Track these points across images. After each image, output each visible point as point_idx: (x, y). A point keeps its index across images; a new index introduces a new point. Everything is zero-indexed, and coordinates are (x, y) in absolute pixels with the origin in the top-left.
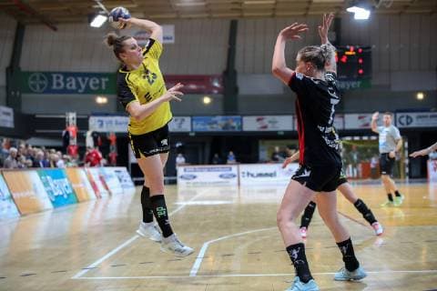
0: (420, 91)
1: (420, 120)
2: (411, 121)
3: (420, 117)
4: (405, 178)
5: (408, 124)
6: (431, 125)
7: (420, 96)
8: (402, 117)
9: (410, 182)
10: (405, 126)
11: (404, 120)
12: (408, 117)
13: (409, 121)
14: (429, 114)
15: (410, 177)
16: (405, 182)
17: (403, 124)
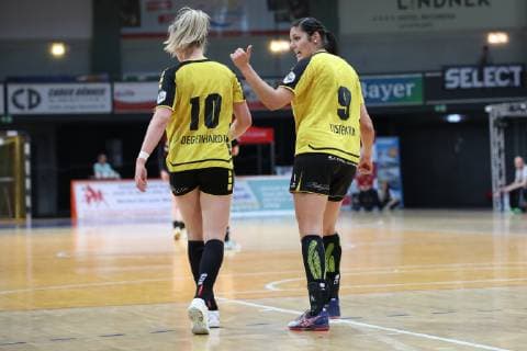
0: (58, 41)
1: (56, 98)
2: (39, 100)
3: (57, 93)
4: (23, 217)
5: (31, 106)
6: (79, 111)
7: (58, 50)
8: (21, 91)
9: (34, 226)
10: (27, 111)
11: (23, 99)
12: (31, 92)
13: (34, 100)
14: (76, 87)
15: (35, 216)
16: (23, 226)
17: (22, 107)
